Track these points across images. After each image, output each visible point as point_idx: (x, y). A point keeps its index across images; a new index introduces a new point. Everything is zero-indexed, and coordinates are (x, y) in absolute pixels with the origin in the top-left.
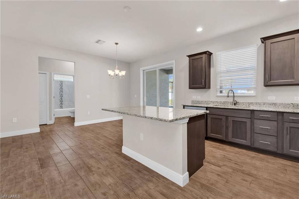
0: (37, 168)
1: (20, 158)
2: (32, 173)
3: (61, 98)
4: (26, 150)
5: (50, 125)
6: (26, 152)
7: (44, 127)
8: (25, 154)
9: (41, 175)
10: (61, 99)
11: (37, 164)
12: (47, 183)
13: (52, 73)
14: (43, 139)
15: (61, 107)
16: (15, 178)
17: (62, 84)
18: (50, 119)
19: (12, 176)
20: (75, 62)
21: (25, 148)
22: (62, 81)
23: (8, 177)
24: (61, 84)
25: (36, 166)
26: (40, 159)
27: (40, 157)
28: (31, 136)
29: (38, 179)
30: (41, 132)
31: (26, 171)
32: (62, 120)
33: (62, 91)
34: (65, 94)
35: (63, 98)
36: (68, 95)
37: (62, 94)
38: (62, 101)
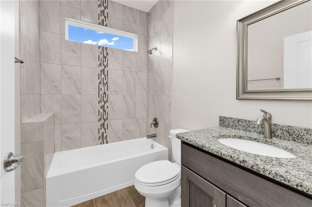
17: (105, 57)
22: (106, 49)
33: (105, 83)
34: (115, 91)
35: (107, 106)
36: (124, 98)
37: (105, 93)
38: (105, 117)
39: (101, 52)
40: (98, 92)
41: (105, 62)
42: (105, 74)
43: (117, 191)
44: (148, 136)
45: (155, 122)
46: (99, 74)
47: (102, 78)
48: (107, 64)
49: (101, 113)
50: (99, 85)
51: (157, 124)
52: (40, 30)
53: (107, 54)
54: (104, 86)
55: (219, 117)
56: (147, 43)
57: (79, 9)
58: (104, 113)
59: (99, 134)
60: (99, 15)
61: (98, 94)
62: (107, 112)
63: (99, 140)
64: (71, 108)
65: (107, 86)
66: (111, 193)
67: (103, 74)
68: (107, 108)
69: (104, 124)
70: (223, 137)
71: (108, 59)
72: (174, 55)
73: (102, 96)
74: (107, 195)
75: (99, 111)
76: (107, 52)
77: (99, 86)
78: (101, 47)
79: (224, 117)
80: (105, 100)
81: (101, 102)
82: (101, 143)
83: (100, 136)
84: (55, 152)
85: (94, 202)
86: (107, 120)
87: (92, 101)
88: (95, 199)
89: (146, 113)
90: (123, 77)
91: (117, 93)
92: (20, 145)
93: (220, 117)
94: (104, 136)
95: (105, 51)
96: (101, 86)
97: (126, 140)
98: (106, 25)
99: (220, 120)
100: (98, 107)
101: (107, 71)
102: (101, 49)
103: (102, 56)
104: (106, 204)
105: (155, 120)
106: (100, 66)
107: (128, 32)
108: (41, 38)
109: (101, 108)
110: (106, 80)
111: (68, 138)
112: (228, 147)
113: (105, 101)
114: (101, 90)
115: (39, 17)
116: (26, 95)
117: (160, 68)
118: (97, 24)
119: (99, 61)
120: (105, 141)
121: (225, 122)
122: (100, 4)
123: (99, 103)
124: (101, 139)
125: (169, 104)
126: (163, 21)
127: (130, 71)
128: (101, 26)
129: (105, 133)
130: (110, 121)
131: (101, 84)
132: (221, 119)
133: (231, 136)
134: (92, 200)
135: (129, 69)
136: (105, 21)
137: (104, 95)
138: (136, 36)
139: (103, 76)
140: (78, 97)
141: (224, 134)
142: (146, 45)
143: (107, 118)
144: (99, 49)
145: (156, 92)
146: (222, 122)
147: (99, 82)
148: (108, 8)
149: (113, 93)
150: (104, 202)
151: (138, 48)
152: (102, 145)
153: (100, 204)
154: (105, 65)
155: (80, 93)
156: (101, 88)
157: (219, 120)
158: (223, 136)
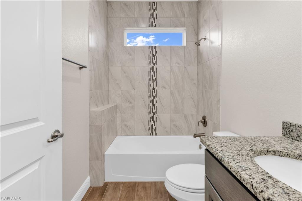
10: (151, 105)
17: (154, 56)
24: (151, 55)
33: (155, 79)
34: (163, 87)
35: (156, 101)
36: (172, 93)
37: (154, 89)
38: (154, 111)
39: (151, 51)
40: (148, 88)
41: (155, 60)
42: (154, 71)
43: (157, 182)
44: (195, 134)
45: (203, 121)
46: (149, 72)
47: (152, 75)
48: (156, 62)
49: (151, 106)
50: (149, 81)
51: (206, 123)
52: (108, 42)
53: (156, 52)
54: (153, 82)
55: (281, 123)
56: (197, 34)
57: (134, 17)
58: (154, 107)
59: (149, 125)
60: (149, 18)
61: (148, 90)
62: (156, 106)
63: (149, 131)
64: (127, 101)
65: (156, 82)
66: (152, 182)
67: (153, 71)
68: (156, 103)
69: (153, 117)
70: (273, 153)
71: (156, 57)
72: (223, 42)
73: (152, 91)
74: (148, 183)
75: (149, 105)
76: (156, 50)
77: (149, 83)
78: (151, 47)
79: (291, 124)
80: (154, 95)
81: (151, 97)
82: (151, 134)
83: (150, 128)
84: (117, 135)
85: (137, 184)
86: (156, 114)
87: (143, 96)
88: (139, 182)
89: (196, 110)
90: (170, 73)
91: (165, 88)
92: (89, 126)
93: (284, 123)
94: (153, 128)
95: (154, 50)
96: (151, 82)
97: (174, 135)
98: (155, 25)
99: (283, 128)
100: (148, 101)
101: (156, 68)
102: (151, 49)
103: (152, 55)
104: (145, 190)
105: (204, 118)
106: (150, 65)
107: (175, 27)
108: (109, 47)
109: (151, 103)
110: (155, 77)
111: (126, 126)
112: (260, 170)
113: (154, 97)
114: (151, 86)
115: (108, 32)
116: (94, 91)
117: (209, 59)
118: (147, 27)
119: (149, 59)
120: (154, 132)
121: (292, 131)
122: (150, 8)
123: (149, 98)
124: (150, 131)
125: (218, 101)
126: (212, 5)
127: (178, 66)
128: (151, 28)
129: (154, 125)
130: (158, 115)
131: (151, 81)
132: (285, 126)
133: (292, 154)
134: (136, 182)
135: (177, 65)
136: (155, 22)
137: (154, 91)
138: (185, 29)
139: (152, 73)
140: (133, 92)
141: (279, 149)
142: (196, 37)
143: (156, 111)
144: (149, 49)
145: (205, 87)
146: (287, 131)
147: (149, 79)
148: (157, 10)
149: (161, 88)
150: (144, 188)
151: (187, 42)
152: (152, 136)
153: (141, 188)
154: (155, 63)
155: (134, 89)
156: (151, 85)
157: (281, 127)
158: (274, 151)
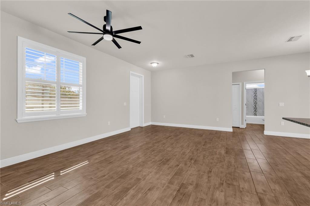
0: (224, 152)
1: (217, 143)
2: (220, 154)
3: (255, 105)
4: (221, 140)
5: (242, 128)
6: (221, 141)
7: (237, 129)
8: (220, 142)
9: (225, 157)
11: (224, 150)
12: (226, 162)
13: (244, 83)
14: (233, 137)
15: (255, 114)
16: (212, 152)
18: (242, 124)
19: (211, 150)
20: (265, 69)
21: (220, 139)
22: (256, 89)
23: (209, 150)
24: (255, 91)
25: (224, 151)
26: (227, 148)
27: (227, 147)
28: (226, 133)
29: (222, 158)
30: (234, 132)
31: (218, 151)
32: (254, 127)
33: (256, 99)
34: (259, 101)
35: (257, 105)
40: (254, 101)
42: (256, 96)
87: (252, 104)
143: (257, 109)
